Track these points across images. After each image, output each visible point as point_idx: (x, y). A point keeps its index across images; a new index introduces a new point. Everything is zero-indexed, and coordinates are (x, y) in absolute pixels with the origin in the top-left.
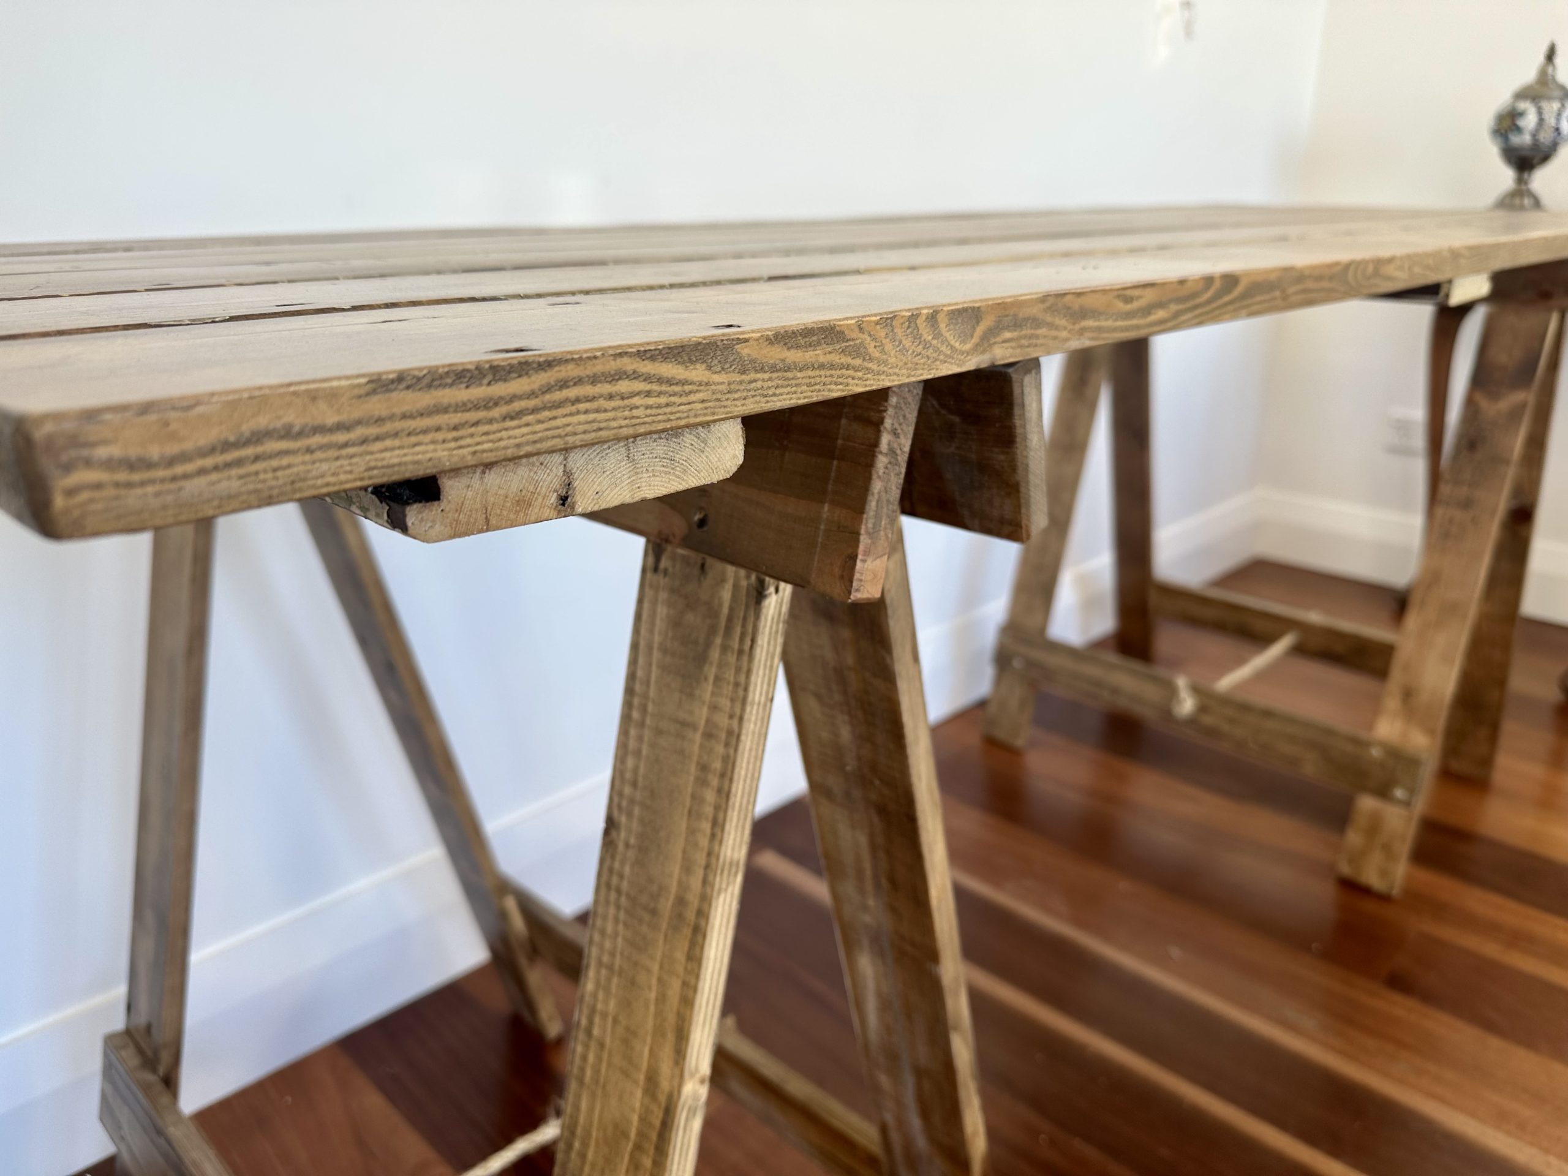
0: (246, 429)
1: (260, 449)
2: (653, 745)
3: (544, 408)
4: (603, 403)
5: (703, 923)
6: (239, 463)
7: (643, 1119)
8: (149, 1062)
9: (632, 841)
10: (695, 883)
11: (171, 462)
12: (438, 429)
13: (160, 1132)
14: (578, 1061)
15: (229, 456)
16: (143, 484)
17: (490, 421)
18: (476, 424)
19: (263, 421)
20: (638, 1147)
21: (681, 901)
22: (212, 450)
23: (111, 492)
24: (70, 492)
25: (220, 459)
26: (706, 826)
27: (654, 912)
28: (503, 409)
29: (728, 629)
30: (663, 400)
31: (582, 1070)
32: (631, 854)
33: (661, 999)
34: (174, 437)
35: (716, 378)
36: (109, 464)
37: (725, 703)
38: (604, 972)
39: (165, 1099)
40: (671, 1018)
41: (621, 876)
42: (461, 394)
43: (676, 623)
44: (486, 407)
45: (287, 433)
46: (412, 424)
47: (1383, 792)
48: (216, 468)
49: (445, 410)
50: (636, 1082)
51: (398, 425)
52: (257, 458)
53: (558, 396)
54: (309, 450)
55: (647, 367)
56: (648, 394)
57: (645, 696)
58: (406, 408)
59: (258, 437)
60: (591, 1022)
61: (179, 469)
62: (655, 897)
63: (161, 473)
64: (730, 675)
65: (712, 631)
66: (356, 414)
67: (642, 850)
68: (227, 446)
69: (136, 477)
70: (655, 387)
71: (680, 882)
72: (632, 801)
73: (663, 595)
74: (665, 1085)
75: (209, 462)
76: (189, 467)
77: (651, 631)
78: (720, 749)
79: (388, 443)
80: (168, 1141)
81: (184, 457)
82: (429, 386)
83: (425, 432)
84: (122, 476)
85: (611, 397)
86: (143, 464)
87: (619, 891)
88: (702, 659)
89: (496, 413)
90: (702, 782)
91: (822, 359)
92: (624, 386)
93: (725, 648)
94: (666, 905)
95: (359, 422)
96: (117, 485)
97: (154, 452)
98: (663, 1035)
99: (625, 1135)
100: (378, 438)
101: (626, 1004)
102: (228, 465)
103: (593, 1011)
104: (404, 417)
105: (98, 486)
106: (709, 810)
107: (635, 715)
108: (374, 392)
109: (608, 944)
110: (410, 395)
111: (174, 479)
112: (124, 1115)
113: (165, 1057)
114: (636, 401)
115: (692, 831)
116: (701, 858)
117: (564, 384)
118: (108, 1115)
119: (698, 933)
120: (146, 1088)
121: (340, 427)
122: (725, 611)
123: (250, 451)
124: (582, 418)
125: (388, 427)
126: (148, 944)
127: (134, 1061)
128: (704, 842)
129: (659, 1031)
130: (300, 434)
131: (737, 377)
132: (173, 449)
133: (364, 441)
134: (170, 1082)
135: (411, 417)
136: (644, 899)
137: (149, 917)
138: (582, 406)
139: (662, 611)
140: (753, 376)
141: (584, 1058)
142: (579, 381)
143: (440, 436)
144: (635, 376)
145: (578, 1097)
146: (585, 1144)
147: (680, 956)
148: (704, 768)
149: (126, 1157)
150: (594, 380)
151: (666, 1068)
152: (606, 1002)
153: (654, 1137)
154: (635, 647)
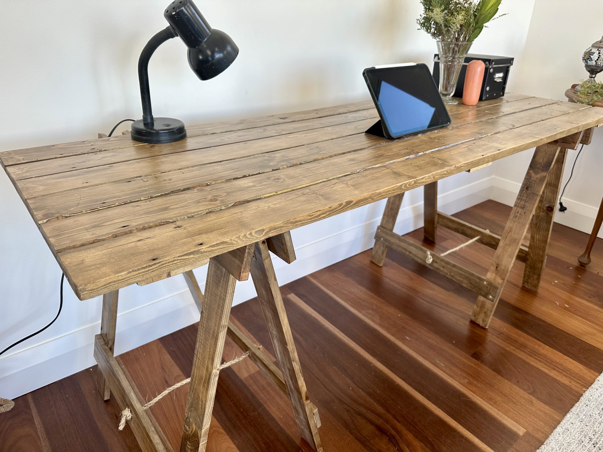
0: (108, 282)
1: (110, 285)
2: (210, 297)
3: (159, 269)
4: (171, 265)
5: (217, 337)
6: (107, 287)
7: (205, 376)
8: (106, 344)
9: (206, 317)
10: (216, 328)
11: (97, 289)
12: (139, 276)
13: (108, 362)
14: (195, 362)
15: (105, 286)
16: (93, 292)
17: (149, 273)
18: (146, 274)
19: (111, 281)
20: (204, 382)
21: (214, 332)
22: (103, 286)
23: (89, 294)
24: (83, 295)
25: (104, 287)
26: (219, 317)
27: (209, 333)
28: (151, 271)
29: (224, 276)
30: (184, 262)
31: (195, 364)
32: (206, 319)
33: (210, 352)
34: (97, 285)
35: (196, 256)
36: (88, 291)
37: (223, 292)
38: (200, 343)
39: (110, 353)
40: (211, 356)
41: (204, 324)
42: (144, 270)
43: (215, 272)
44: (148, 271)
45: (115, 282)
46: (135, 276)
47: (485, 296)
48: (104, 288)
49: (141, 273)
50: (205, 368)
51: (132, 277)
52: (110, 286)
53: (162, 266)
54: (118, 283)
55: (180, 258)
56: (181, 262)
57: (209, 286)
58: (134, 274)
59: (110, 283)
60: (197, 354)
61: (98, 289)
62: (209, 330)
63: (96, 290)
64: (224, 286)
65: (221, 276)
66: (125, 277)
67: (208, 319)
68: (105, 285)
69: (92, 291)
70: (182, 261)
71: (214, 328)
72: (206, 308)
73: (214, 265)
74: (209, 369)
75: (102, 288)
76: (100, 289)
77: (211, 272)
78: (222, 302)
79: (131, 280)
80: (110, 364)
81: (99, 288)
82: (138, 271)
83: (137, 277)
84: (90, 292)
85: (172, 264)
86: (94, 289)
87: (203, 327)
88: (220, 281)
89: (150, 271)
90: (218, 308)
91: (221, 247)
92: (175, 262)
93: (223, 280)
94: (211, 332)
95: (126, 278)
96: (89, 293)
97: (95, 288)
98: (210, 359)
99: (202, 379)
100: (129, 279)
101: (204, 351)
102: (105, 288)
103: (198, 351)
104: (133, 276)
105: (87, 293)
106: (219, 314)
107: (208, 290)
108: (128, 273)
109: (201, 338)
110: (135, 272)
111: (98, 291)
112: (100, 356)
113: (110, 343)
114: (178, 264)
115: (216, 318)
116: (217, 323)
117: (163, 264)
118: (95, 355)
119: (216, 340)
120: (105, 350)
121: (123, 279)
122: (224, 272)
123: (109, 285)
124: (167, 268)
125: (131, 277)
126: (107, 313)
127: (103, 343)
128: (218, 320)
129: (209, 358)
130: (117, 281)
131: (201, 255)
132: (98, 287)
133: (127, 280)
134: (111, 349)
135: (135, 275)
136: (208, 330)
137: (107, 307)
138: (166, 267)
139: (213, 268)
140: (204, 254)
141: (196, 361)
142: (166, 263)
143: (140, 277)
144: (178, 260)
145: (194, 369)
146: (195, 380)
147: (213, 343)
148: (219, 305)
149: (100, 366)
150: (169, 263)
151: (210, 366)
152: (200, 350)
153: (207, 380)
154: (208, 274)
